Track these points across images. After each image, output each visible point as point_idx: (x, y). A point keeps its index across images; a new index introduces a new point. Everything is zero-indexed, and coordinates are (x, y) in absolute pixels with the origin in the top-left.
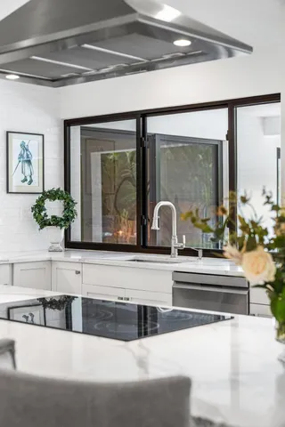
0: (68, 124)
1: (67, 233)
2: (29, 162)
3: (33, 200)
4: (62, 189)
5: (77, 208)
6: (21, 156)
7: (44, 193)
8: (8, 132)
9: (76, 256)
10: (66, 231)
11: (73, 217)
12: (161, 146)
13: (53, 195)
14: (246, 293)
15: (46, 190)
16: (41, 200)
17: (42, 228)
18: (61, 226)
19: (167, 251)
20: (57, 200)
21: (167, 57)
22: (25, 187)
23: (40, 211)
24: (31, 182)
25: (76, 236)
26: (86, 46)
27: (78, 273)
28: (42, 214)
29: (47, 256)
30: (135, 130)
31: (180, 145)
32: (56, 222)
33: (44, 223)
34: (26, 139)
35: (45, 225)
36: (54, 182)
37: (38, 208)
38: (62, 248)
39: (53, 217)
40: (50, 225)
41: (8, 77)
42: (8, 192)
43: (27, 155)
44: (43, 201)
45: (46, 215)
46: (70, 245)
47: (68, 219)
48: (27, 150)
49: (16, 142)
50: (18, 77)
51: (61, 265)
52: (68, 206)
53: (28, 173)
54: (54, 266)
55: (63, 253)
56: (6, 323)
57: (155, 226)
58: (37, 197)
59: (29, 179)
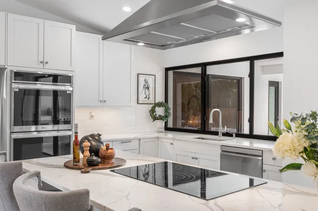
0: (167, 70)
1: (166, 123)
2: (148, 88)
3: (150, 107)
4: (164, 102)
5: (171, 111)
6: (144, 85)
7: (155, 104)
8: (138, 74)
9: (170, 135)
10: (165, 122)
11: (169, 116)
12: (212, 80)
13: (159, 105)
14: (260, 158)
15: (156, 102)
16: (154, 107)
17: (154, 121)
18: (163, 120)
19: (216, 133)
20: (161, 107)
21: (229, 30)
22: (146, 101)
23: (153, 113)
24: (149, 98)
25: (170, 125)
26: (182, 24)
27: (171, 144)
28: (154, 114)
29: (156, 135)
30: (200, 73)
31: (219, 80)
32: (161, 118)
33: (155, 118)
34: (147, 77)
35: (156, 119)
36: (160, 98)
37: (152, 111)
38: (163, 130)
39: (159, 115)
40: (158, 119)
41: (139, 44)
42: (138, 103)
43: (147, 85)
44: (155, 108)
45: (156, 115)
46: (167, 129)
47: (166, 117)
48: (147, 83)
49: (142, 79)
50: (144, 44)
51: (163, 140)
52: (167, 110)
53: (147, 94)
54: (160, 140)
55: (164, 133)
56: (136, 181)
57: (211, 121)
58: (152, 106)
59: (148, 97)
